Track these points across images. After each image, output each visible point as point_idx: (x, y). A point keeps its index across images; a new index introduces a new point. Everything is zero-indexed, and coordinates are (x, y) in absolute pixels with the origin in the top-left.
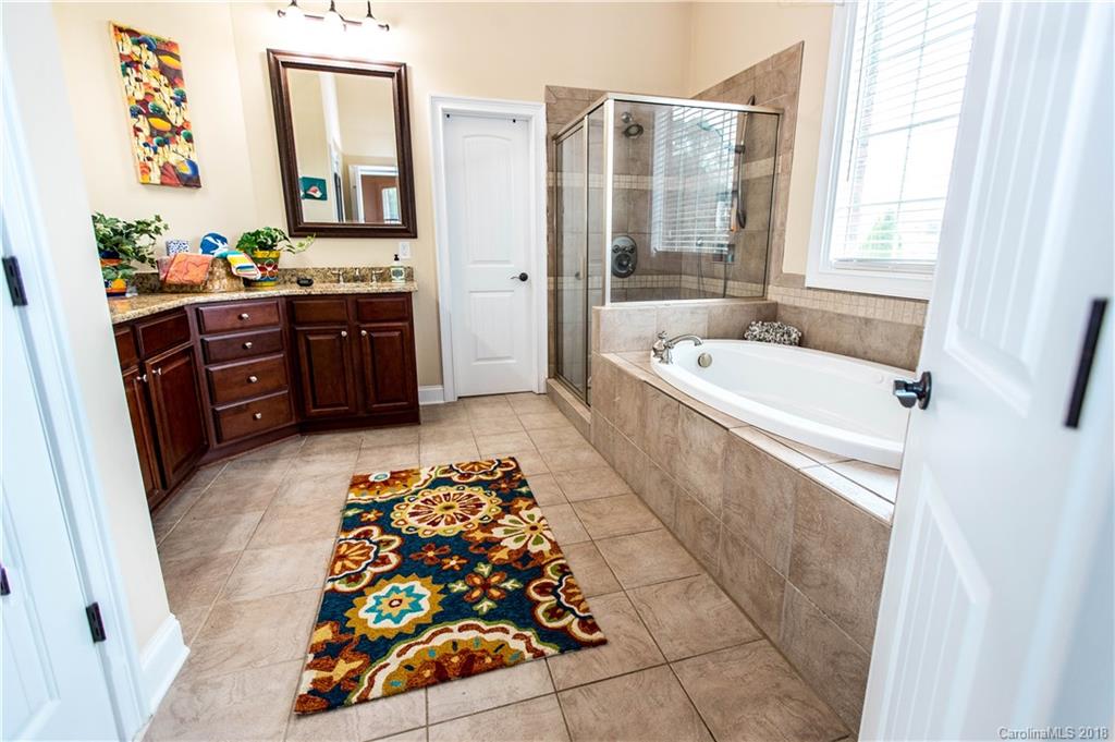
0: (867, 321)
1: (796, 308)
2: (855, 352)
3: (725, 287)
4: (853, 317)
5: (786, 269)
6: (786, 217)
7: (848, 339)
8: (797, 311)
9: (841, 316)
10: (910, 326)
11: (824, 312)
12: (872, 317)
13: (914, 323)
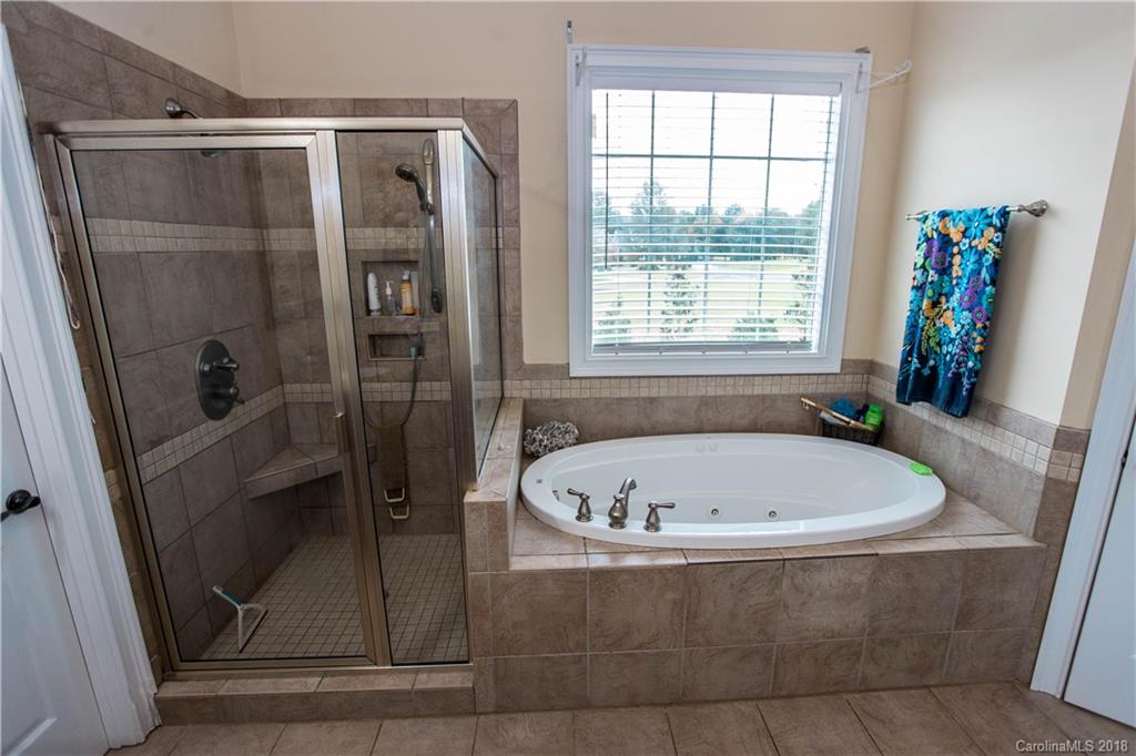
0: (652, 400)
1: (555, 400)
2: (642, 430)
3: (414, 391)
4: (636, 399)
5: (528, 359)
6: (520, 299)
7: (631, 420)
8: (557, 404)
9: (620, 400)
10: (695, 397)
11: (598, 400)
12: (656, 395)
13: (699, 394)
